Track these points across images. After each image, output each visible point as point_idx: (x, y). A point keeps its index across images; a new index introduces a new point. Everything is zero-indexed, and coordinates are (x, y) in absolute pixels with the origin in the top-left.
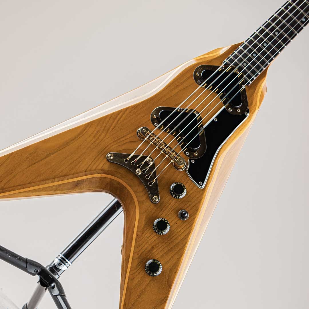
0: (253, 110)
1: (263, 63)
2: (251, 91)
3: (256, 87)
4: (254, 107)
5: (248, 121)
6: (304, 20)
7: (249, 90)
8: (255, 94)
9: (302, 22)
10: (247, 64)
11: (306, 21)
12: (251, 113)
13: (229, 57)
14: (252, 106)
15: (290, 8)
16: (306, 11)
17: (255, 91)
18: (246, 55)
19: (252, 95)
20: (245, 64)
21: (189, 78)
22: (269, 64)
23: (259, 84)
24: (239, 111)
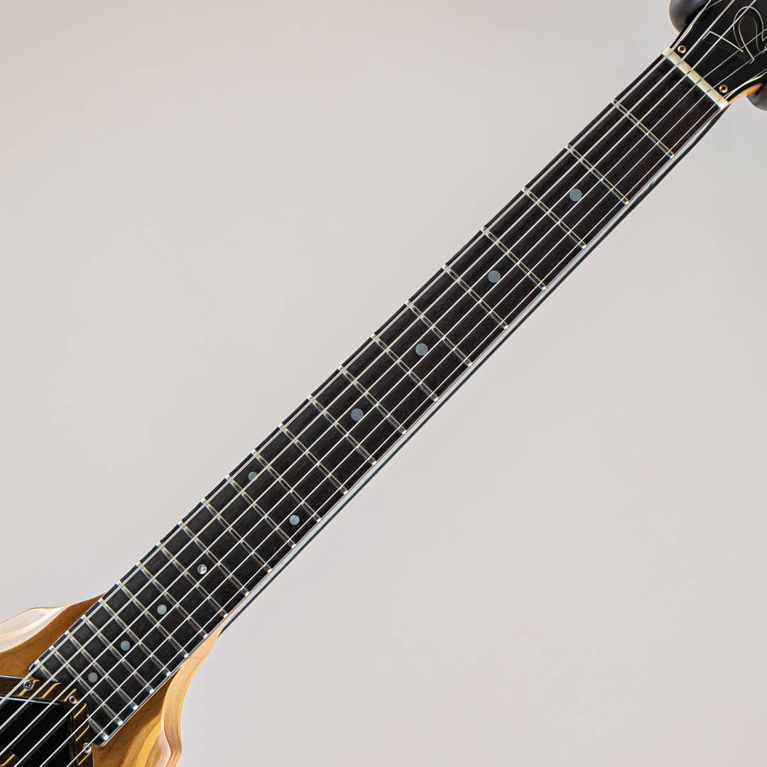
1: (150, 671)
2: (111, 761)
3: (127, 750)
6: (295, 520)
7: (103, 759)
9: (289, 528)
10: (100, 677)
11: (301, 523)
13: (49, 652)
15: (254, 477)
18: (99, 645)
20: (93, 677)
22: (169, 674)
23: (138, 739)
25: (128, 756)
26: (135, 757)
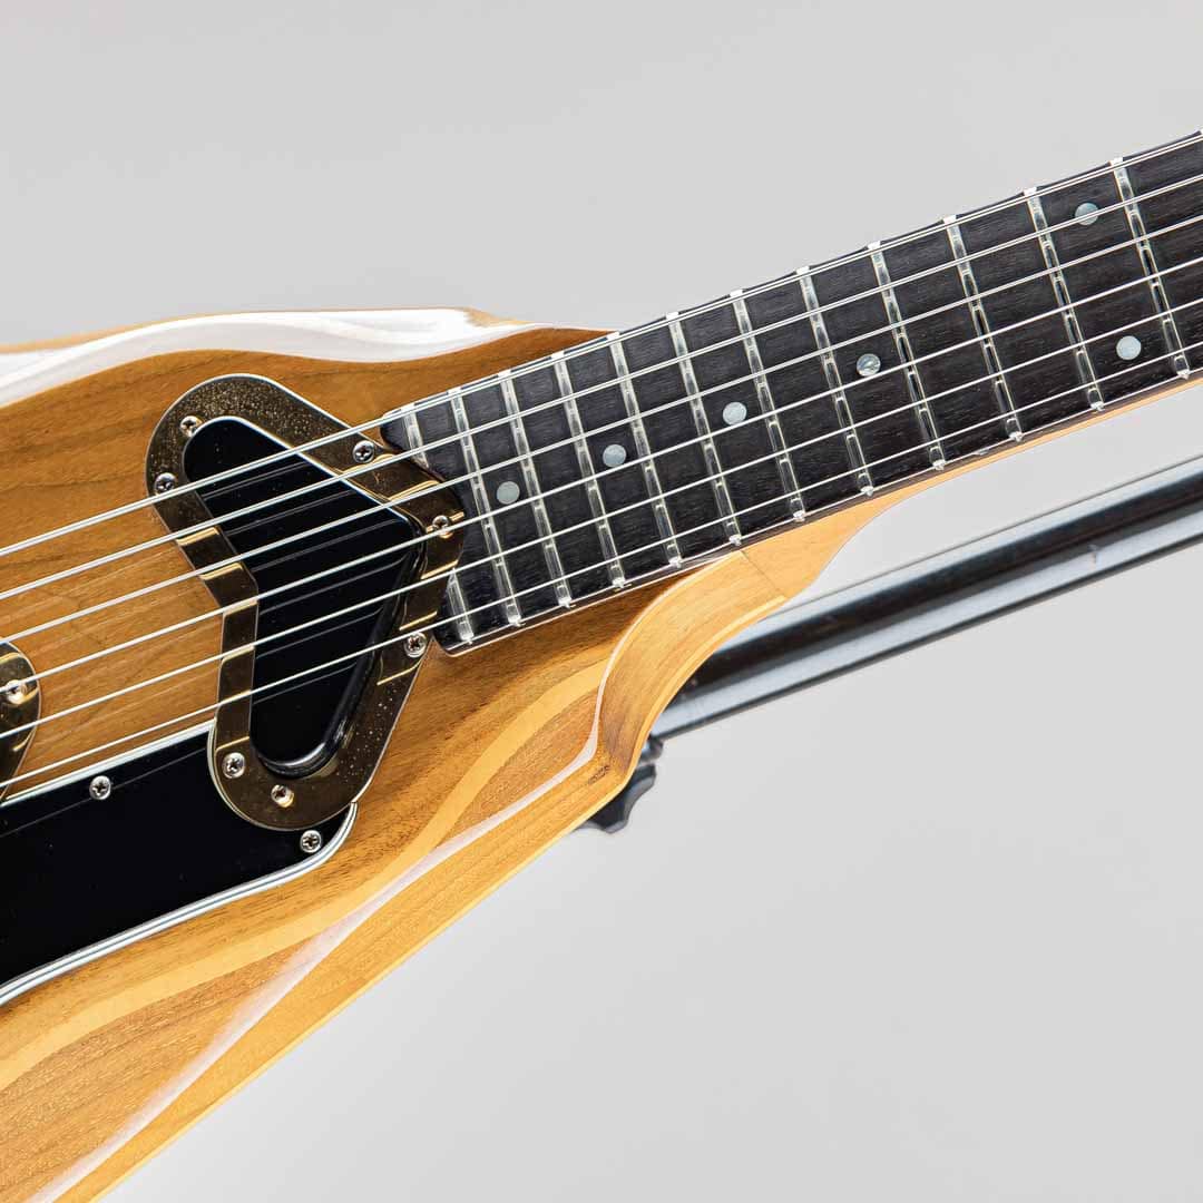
0: (383, 838)
1: (637, 530)
2: (452, 698)
4: (402, 820)
5: (308, 896)
6: (1129, 348)
7: (439, 683)
8: (460, 734)
9: (1106, 359)
10: (521, 495)
12: (359, 850)
14: (393, 805)
15: (1087, 214)
16: (1180, 289)
17: (474, 710)
18: (557, 426)
19: (441, 727)
20: (508, 491)
21: (126, 429)
22: (676, 561)
23: (535, 678)
24: (286, 801)
25: (493, 705)
26: (508, 716)
